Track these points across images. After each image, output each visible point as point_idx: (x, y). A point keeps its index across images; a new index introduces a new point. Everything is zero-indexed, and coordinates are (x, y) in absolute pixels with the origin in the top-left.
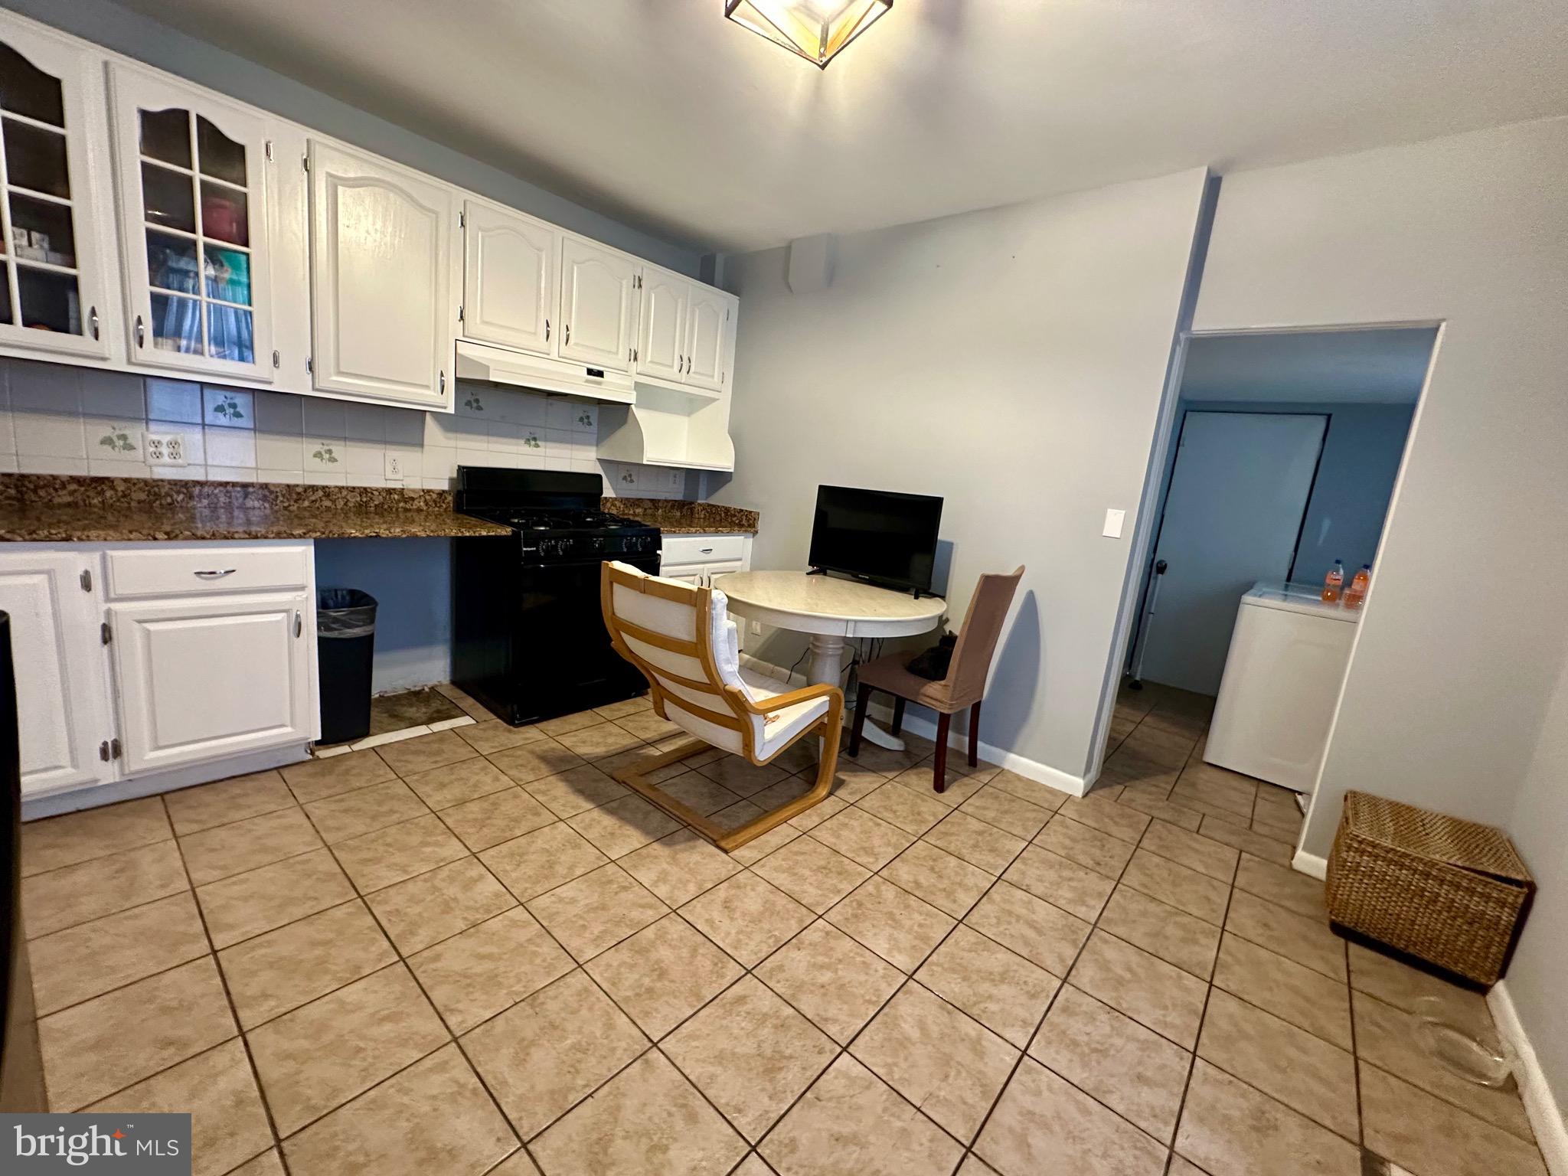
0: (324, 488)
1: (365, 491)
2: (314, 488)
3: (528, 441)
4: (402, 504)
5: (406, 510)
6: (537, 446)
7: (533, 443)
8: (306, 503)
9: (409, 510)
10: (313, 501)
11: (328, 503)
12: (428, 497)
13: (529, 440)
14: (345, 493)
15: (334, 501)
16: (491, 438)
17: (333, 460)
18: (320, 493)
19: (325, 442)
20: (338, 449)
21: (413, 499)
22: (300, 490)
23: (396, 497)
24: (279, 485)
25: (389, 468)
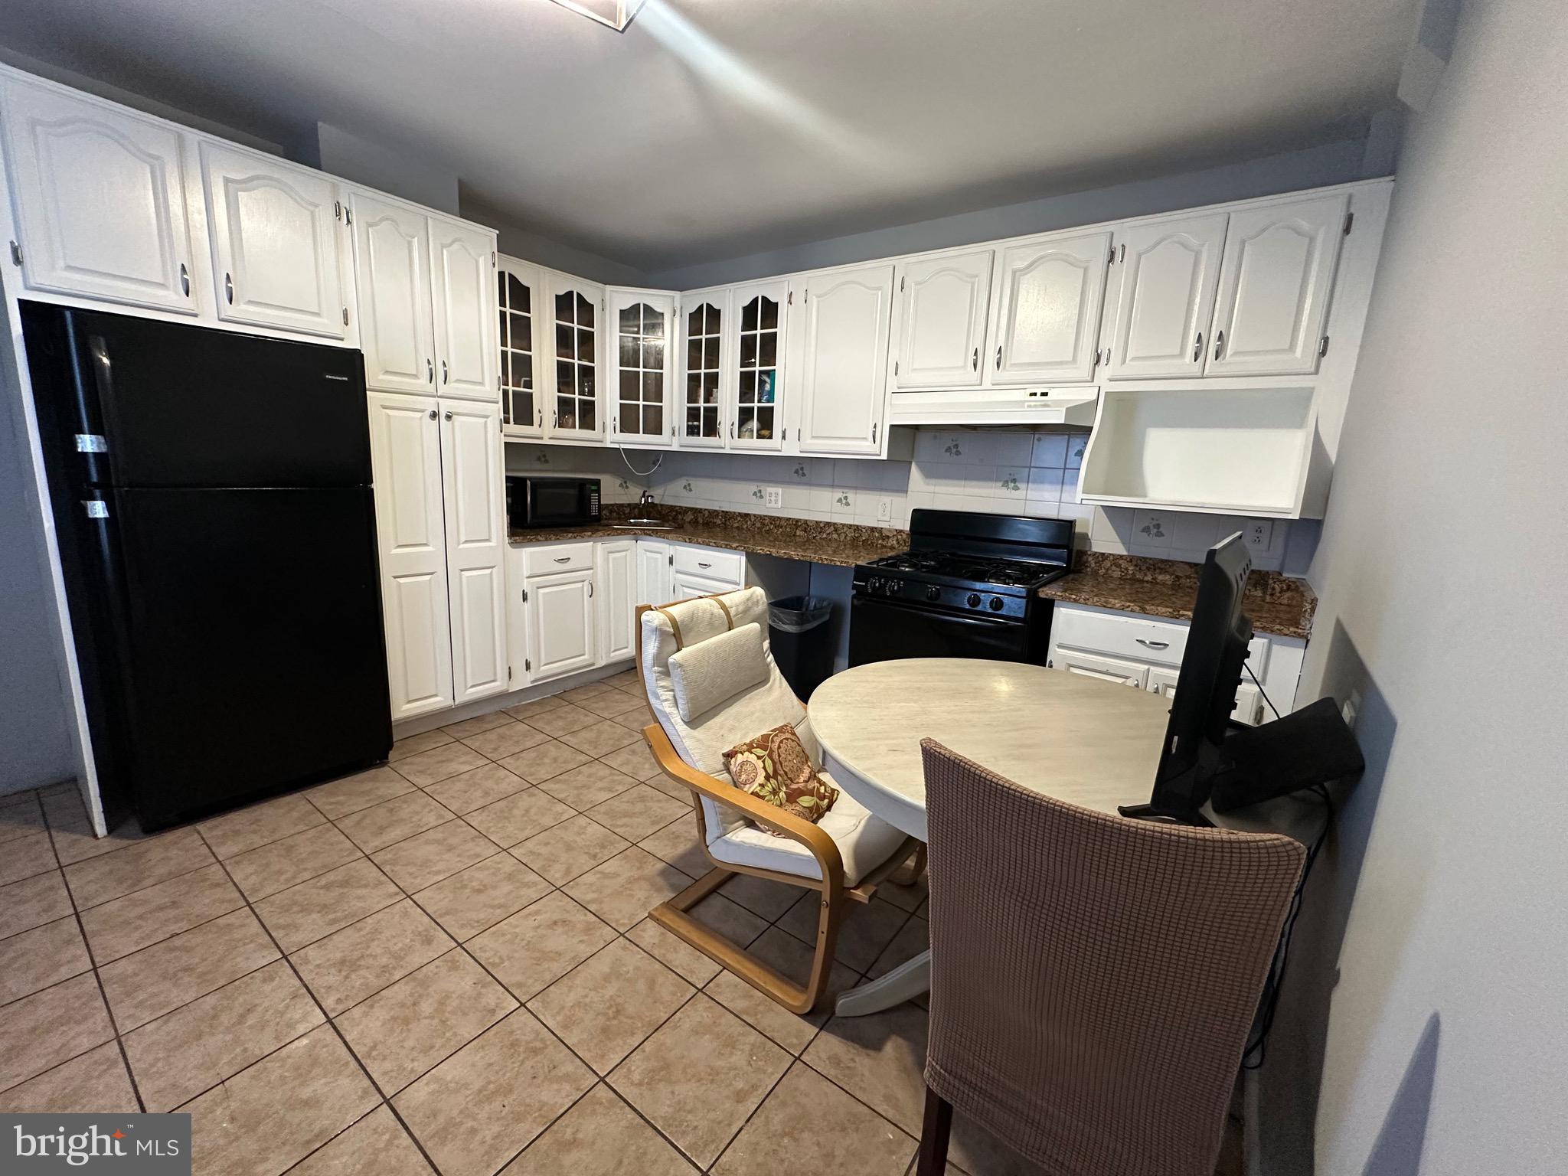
0: (835, 524)
1: (857, 528)
2: (828, 524)
3: (1006, 484)
4: (880, 541)
5: (883, 546)
6: (1016, 488)
7: (1012, 485)
8: (825, 536)
9: (885, 547)
10: (828, 534)
11: (835, 536)
12: (899, 537)
13: (1007, 482)
14: (845, 529)
15: (839, 535)
16: (968, 483)
17: (847, 504)
18: (832, 527)
19: (845, 491)
20: (852, 496)
21: (888, 537)
22: (822, 525)
23: (877, 535)
24: (811, 521)
25: (881, 511)
